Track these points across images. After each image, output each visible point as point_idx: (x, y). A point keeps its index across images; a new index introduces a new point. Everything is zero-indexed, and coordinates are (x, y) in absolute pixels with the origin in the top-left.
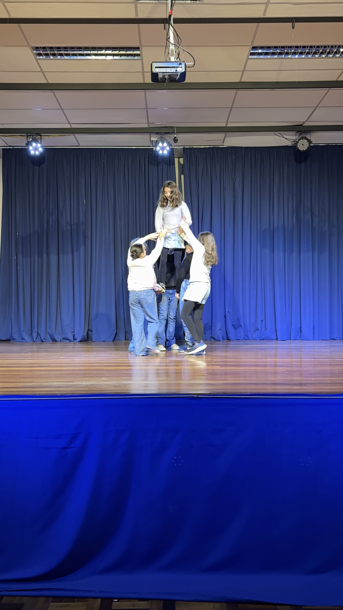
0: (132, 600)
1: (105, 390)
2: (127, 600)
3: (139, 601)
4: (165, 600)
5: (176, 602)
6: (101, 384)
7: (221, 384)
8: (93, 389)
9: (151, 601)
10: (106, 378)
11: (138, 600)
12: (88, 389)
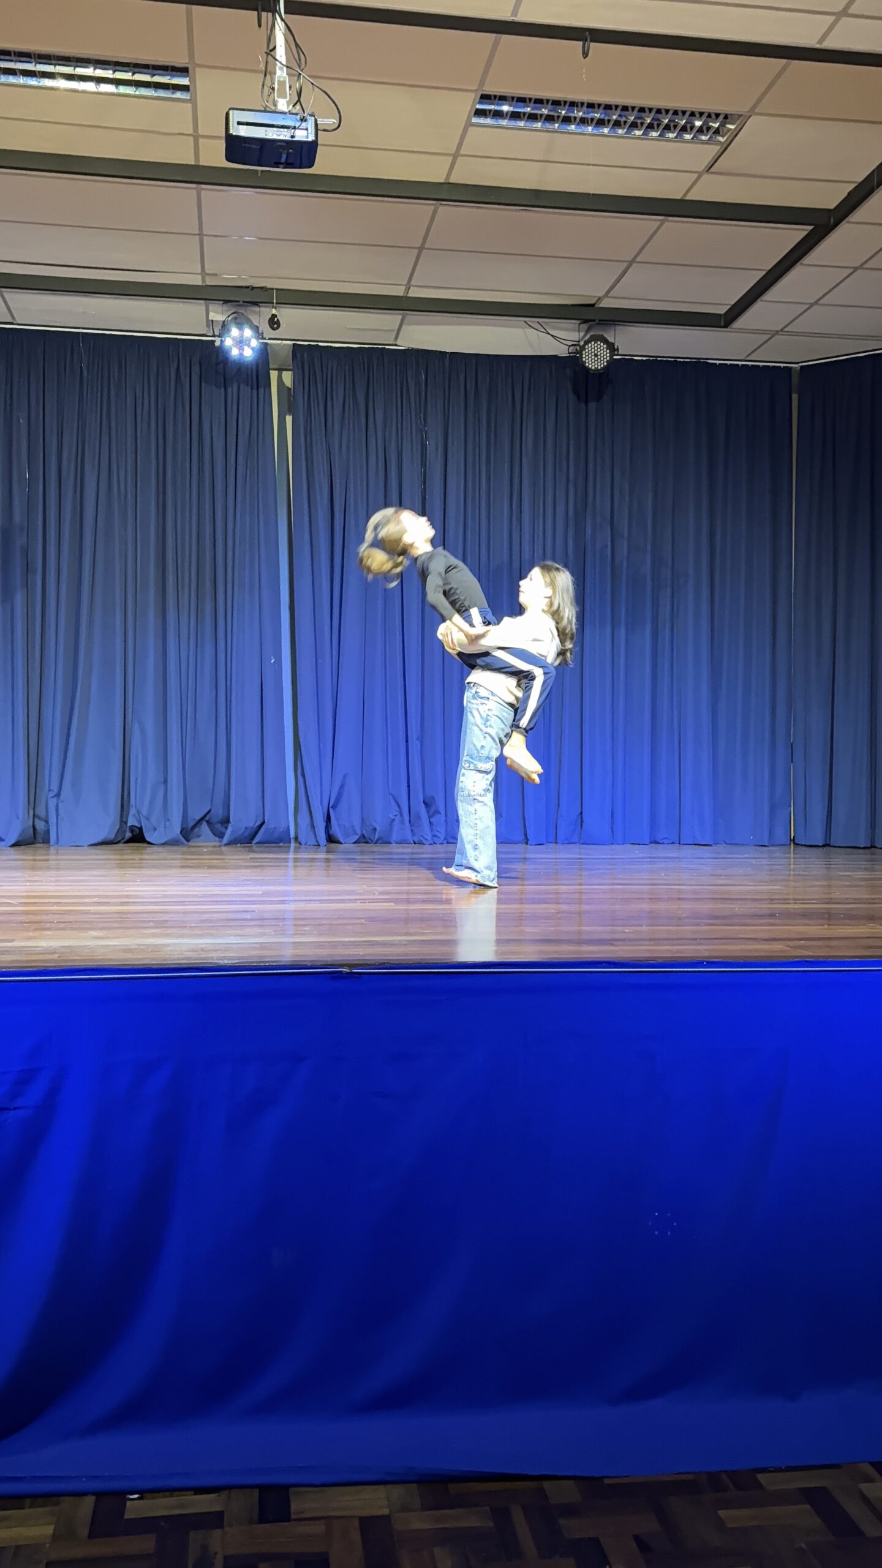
0: (176, 1493)
1: (103, 959)
2: (164, 1494)
3: (195, 1494)
4: (264, 1489)
5: (291, 1490)
6: (88, 946)
7: (404, 943)
8: (71, 958)
9: (226, 1492)
10: (100, 931)
11: (193, 1492)
12: (58, 957)
